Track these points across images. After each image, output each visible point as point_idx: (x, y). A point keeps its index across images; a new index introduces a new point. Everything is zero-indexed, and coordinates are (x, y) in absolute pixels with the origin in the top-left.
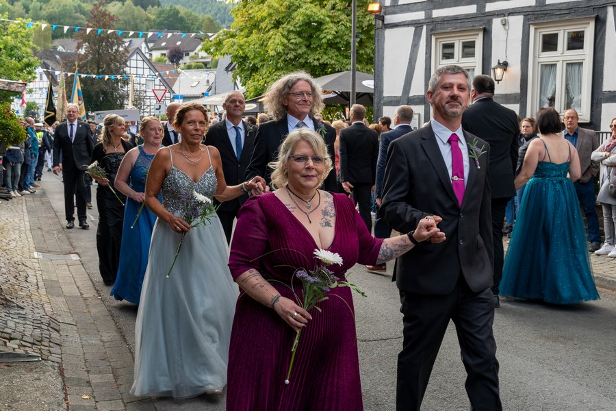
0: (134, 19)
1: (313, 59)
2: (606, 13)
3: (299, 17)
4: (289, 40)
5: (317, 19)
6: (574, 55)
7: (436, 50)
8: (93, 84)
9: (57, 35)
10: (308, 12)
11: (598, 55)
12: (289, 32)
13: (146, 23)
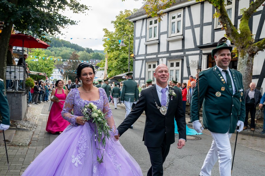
0: (86, 56)
1: (125, 68)
2: (184, 58)
3: (121, 57)
4: (118, 63)
5: (126, 57)
6: (177, 68)
7: (147, 66)
8: (72, 74)
9: (63, 61)
10: (123, 56)
11: (182, 68)
12: (119, 61)
13: (90, 57)
